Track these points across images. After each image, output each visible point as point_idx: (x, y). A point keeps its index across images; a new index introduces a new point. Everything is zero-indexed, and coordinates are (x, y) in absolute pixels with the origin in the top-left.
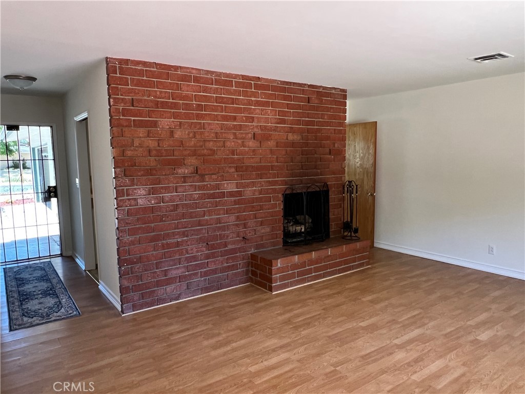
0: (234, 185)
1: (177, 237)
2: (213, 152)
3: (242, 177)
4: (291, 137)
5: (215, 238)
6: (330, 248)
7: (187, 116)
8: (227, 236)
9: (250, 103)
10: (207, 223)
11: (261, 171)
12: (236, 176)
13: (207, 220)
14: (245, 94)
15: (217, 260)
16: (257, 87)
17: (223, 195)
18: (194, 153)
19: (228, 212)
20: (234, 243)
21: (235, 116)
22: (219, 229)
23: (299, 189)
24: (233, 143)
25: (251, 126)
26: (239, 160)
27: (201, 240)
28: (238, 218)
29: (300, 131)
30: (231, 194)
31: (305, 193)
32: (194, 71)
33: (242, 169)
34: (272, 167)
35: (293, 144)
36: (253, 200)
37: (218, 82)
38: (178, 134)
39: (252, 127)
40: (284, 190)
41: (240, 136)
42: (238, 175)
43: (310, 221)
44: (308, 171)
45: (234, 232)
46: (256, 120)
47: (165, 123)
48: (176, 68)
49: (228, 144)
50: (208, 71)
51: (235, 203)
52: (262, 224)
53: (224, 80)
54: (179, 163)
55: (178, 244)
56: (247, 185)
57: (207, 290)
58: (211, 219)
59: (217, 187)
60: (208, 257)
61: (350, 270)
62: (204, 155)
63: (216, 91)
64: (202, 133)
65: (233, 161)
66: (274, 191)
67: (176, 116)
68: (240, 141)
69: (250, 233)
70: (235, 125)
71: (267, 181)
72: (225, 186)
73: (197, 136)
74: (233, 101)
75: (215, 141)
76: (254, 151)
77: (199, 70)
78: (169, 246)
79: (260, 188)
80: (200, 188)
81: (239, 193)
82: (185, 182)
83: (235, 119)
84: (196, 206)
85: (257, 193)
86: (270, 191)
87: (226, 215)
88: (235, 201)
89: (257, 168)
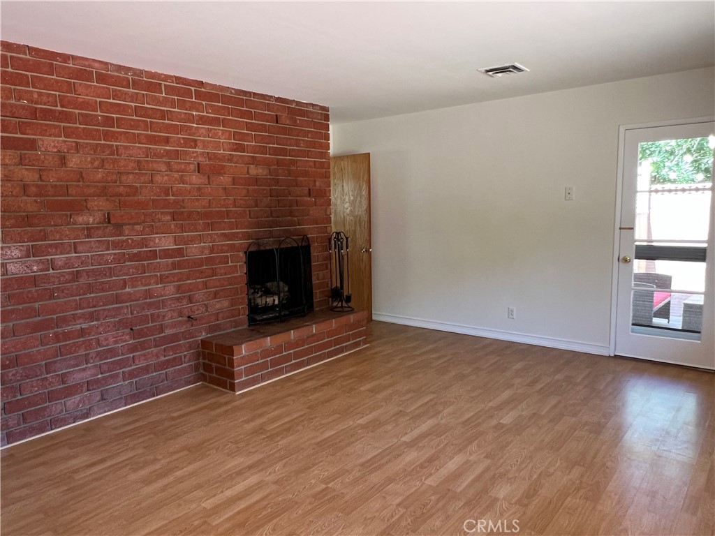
0: (172, 240)
1: (81, 321)
2: (134, 191)
3: (182, 229)
4: (254, 171)
5: (144, 319)
6: (314, 324)
7: (88, 134)
8: (164, 316)
9: (190, 119)
10: (130, 297)
11: (211, 219)
12: (173, 227)
13: (129, 294)
14: (181, 105)
15: (148, 353)
16: (199, 95)
17: (154, 255)
18: (103, 192)
19: (162, 280)
20: (174, 325)
21: (168, 137)
22: (150, 305)
23: (269, 244)
24: (166, 178)
25: (193, 152)
26: (176, 202)
27: (121, 324)
28: (178, 288)
29: (266, 163)
30: (167, 254)
31: (277, 250)
32: (96, 65)
33: (181, 216)
34: (228, 214)
35: (256, 181)
36: (201, 262)
37: (136, 84)
38: (74, 162)
39: (195, 155)
40: (247, 246)
41: (176, 167)
42: (176, 226)
43: (286, 289)
44: (280, 219)
45: (174, 310)
46: (199, 144)
47: (50, 143)
48: (66, 58)
49: (158, 178)
50: (120, 66)
51: (174, 265)
52: (216, 295)
53: (149, 83)
54: (78, 207)
55: (82, 332)
56: (192, 240)
57: (135, 398)
58: (135, 292)
59: (144, 243)
60: (133, 349)
61: (342, 352)
62: (121, 195)
63: (134, 98)
64: (114, 161)
65: (167, 204)
66: (232, 247)
67: (68, 133)
68: (176, 175)
69: (198, 310)
70: (168, 151)
71: (222, 234)
72: (157, 241)
73: (107, 166)
74: (163, 115)
75: (136, 173)
76: (199, 189)
77: (106, 64)
78: (67, 336)
79: (211, 244)
80: (116, 245)
81: (179, 252)
82: (89, 236)
83: (167, 141)
84: (111, 272)
85: (207, 252)
86: (226, 248)
87: (160, 286)
88: (173, 263)
89: (207, 215)
